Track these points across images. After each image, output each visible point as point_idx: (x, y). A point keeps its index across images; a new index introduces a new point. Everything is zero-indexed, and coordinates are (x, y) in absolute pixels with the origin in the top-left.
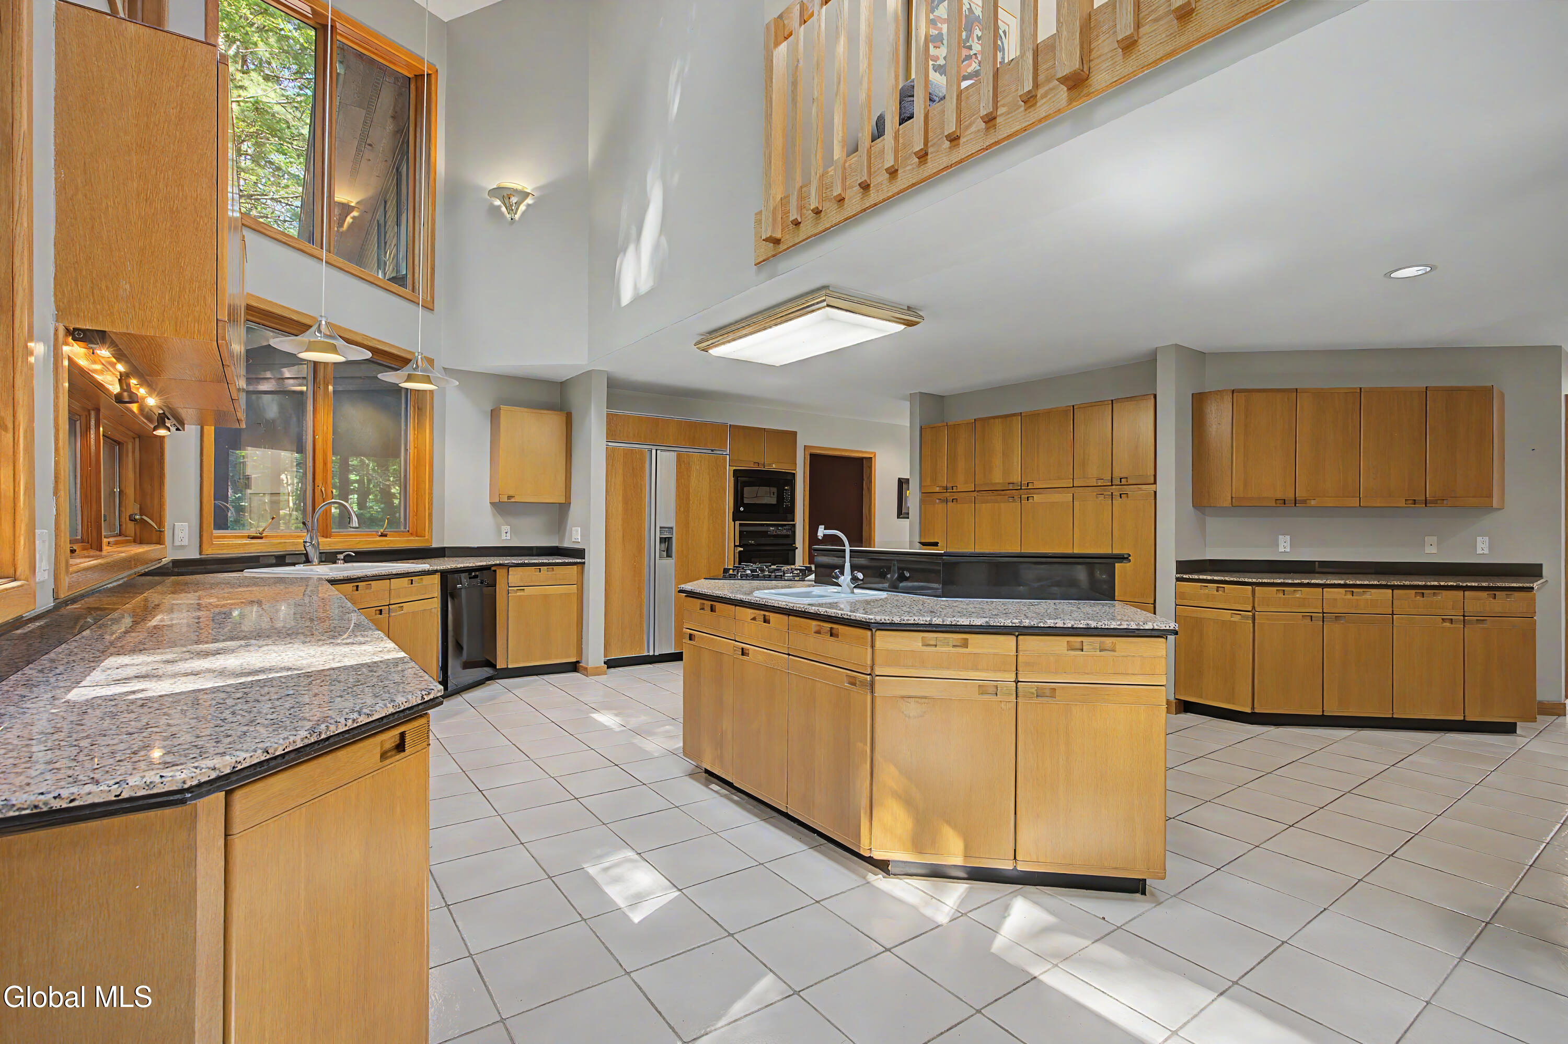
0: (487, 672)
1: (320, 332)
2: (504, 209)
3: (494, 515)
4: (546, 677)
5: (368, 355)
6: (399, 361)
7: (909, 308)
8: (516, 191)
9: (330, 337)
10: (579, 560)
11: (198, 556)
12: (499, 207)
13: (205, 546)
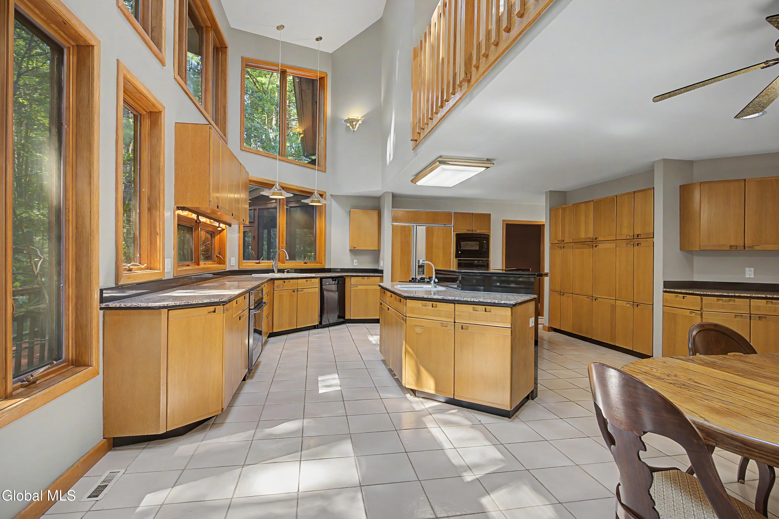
0: (342, 320)
1: (276, 188)
2: (351, 127)
3: (351, 255)
4: (365, 324)
5: (292, 195)
6: (308, 194)
7: (488, 160)
8: (355, 119)
9: (280, 190)
10: (381, 275)
11: (238, 269)
12: (349, 126)
13: (240, 266)
